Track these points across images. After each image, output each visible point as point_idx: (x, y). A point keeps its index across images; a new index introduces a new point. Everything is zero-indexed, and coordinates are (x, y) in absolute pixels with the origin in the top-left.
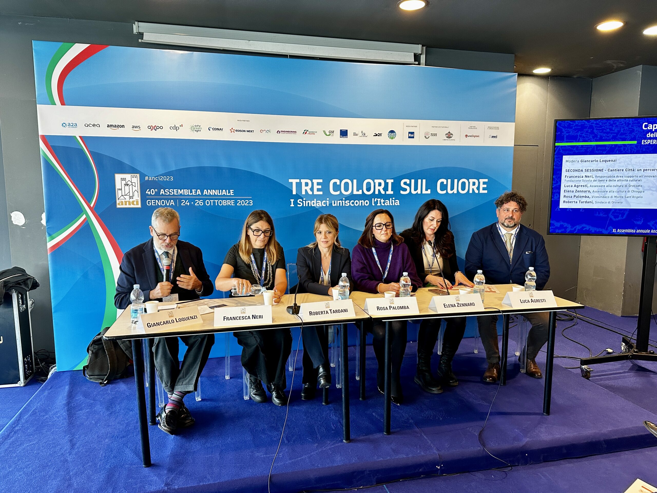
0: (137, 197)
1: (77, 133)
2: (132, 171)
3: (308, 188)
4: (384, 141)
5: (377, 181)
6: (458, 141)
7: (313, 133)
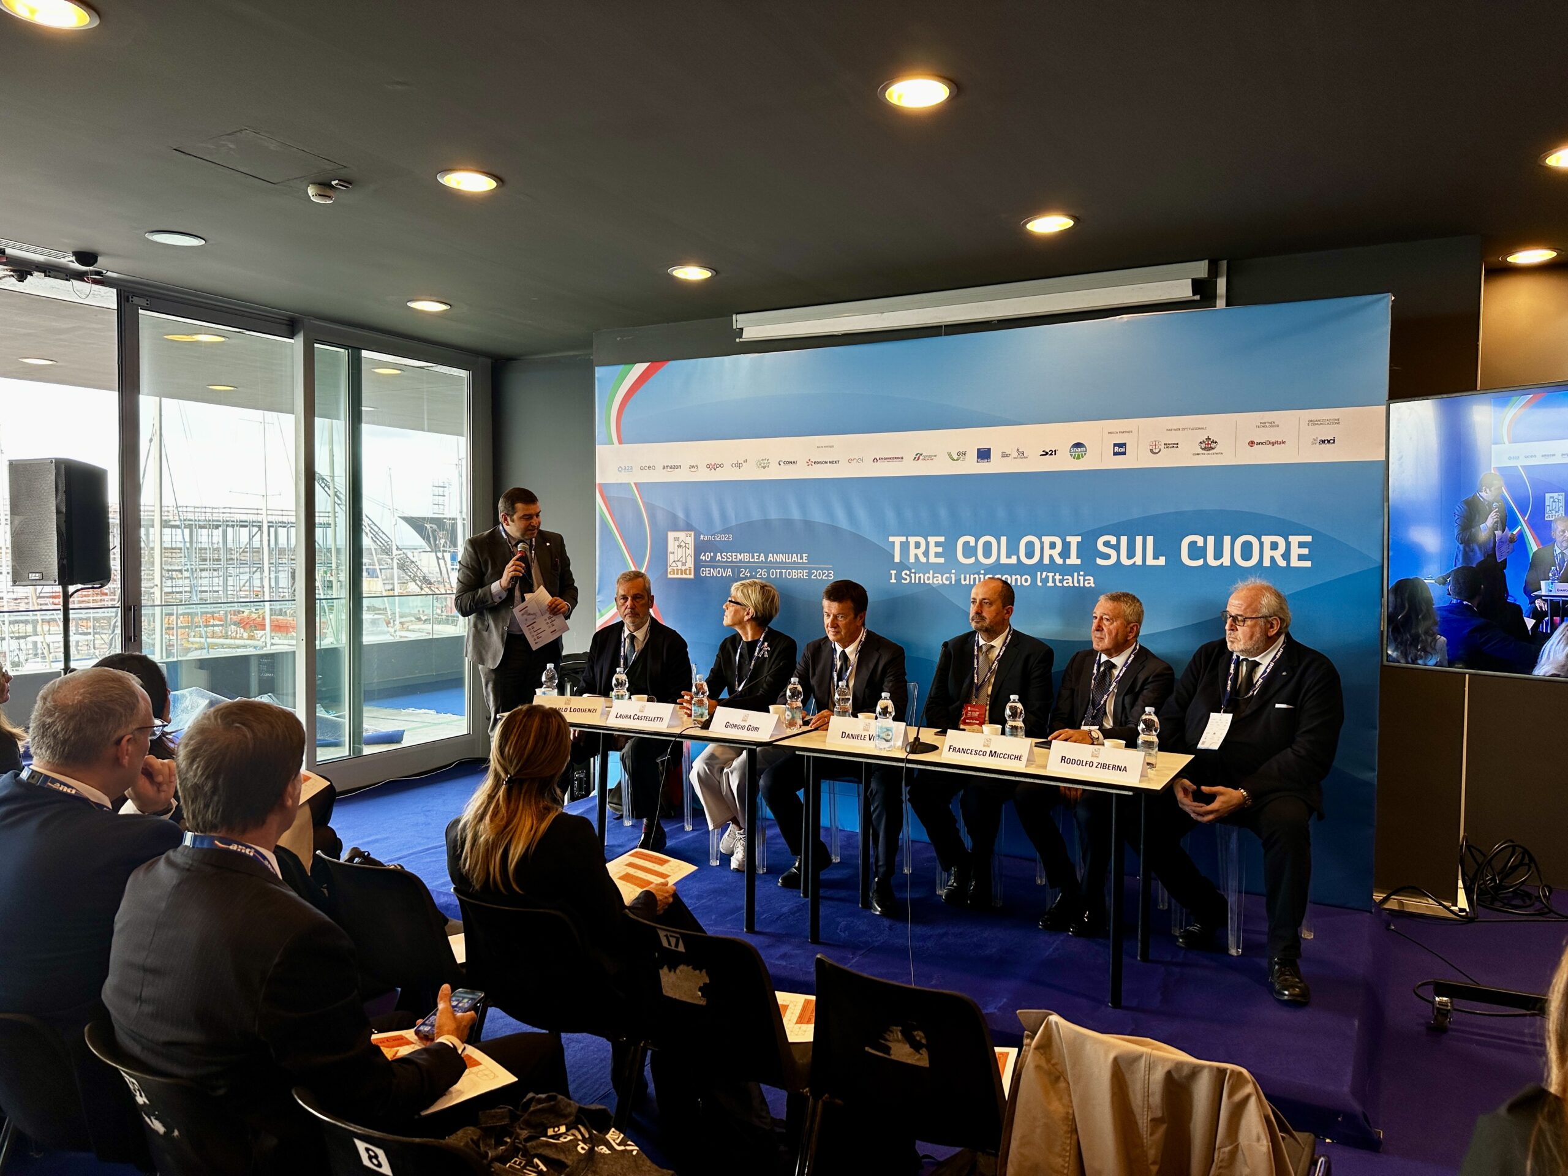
0: (690, 564)
1: (632, 479)
2: (688, 527)
3: (920, 552)
4: (1064, 463)
5: (1047, 540)
6: (1228, 455)
7: (930, 458)
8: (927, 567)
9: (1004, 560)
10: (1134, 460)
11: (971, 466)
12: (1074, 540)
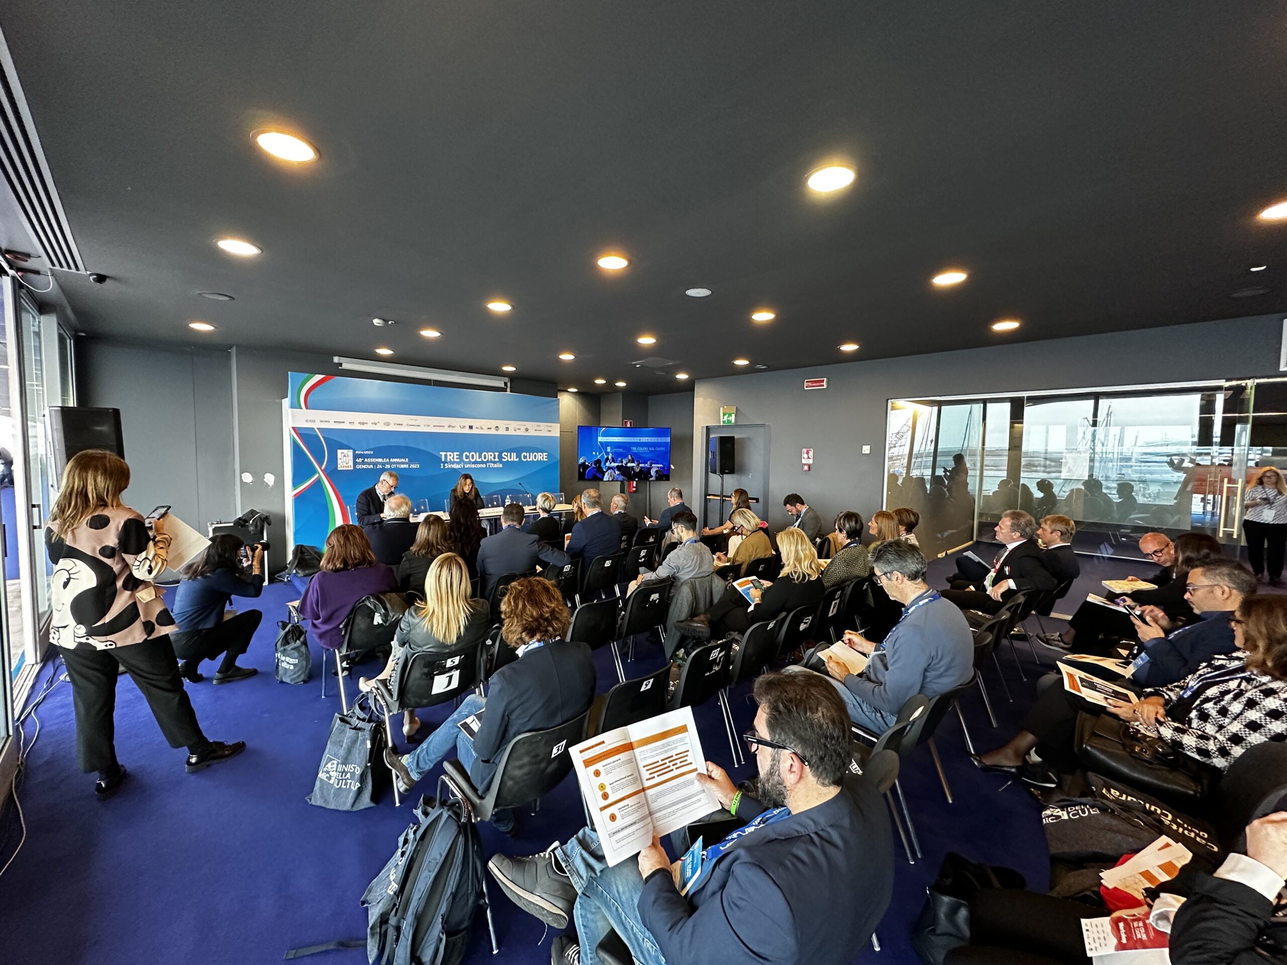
0: (351, 463)
1: (315, 426)
2: (348, 448)
3: (451, 457)
4: (493, 432)
5: (490, 454)
6: (532, 433)
7: (453, 427)
8: (453, 463)
9: (478, 460)
10: (510, 433)
11: (467, 431)
12: (497, 454)
